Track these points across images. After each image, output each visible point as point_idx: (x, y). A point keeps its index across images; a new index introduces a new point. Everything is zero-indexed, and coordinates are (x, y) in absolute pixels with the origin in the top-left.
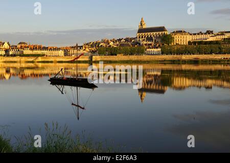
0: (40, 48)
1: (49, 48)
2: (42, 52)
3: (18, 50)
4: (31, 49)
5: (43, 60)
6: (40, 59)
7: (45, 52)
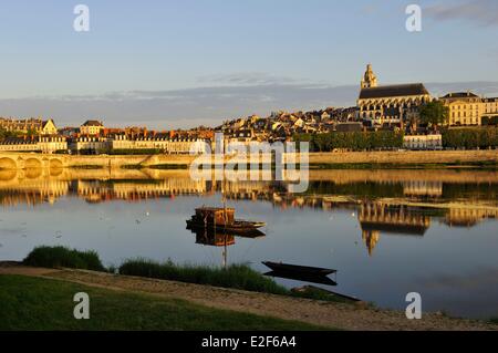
0: (152, 136)
1: (172, 135)
2: (156, 143)
3: (97, 140)
4: (130, 138)
5: (163, 162)
6: (156, 160)
7: (162, 143)
